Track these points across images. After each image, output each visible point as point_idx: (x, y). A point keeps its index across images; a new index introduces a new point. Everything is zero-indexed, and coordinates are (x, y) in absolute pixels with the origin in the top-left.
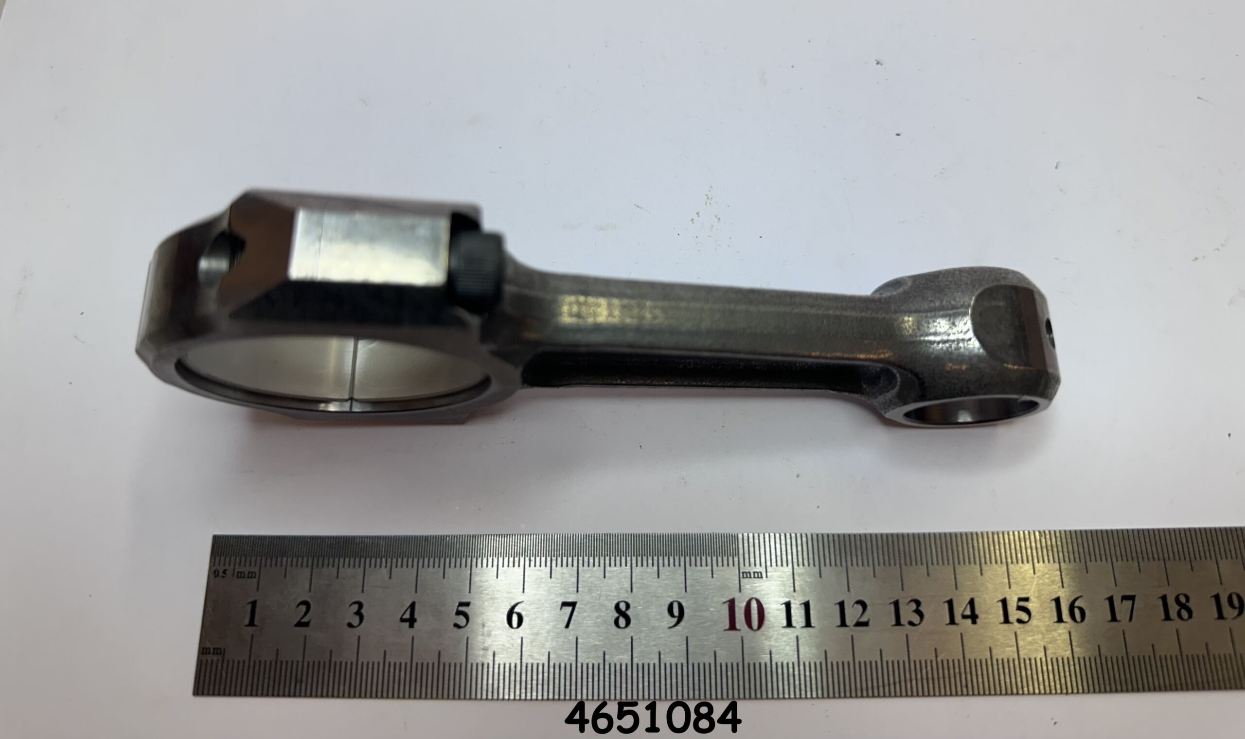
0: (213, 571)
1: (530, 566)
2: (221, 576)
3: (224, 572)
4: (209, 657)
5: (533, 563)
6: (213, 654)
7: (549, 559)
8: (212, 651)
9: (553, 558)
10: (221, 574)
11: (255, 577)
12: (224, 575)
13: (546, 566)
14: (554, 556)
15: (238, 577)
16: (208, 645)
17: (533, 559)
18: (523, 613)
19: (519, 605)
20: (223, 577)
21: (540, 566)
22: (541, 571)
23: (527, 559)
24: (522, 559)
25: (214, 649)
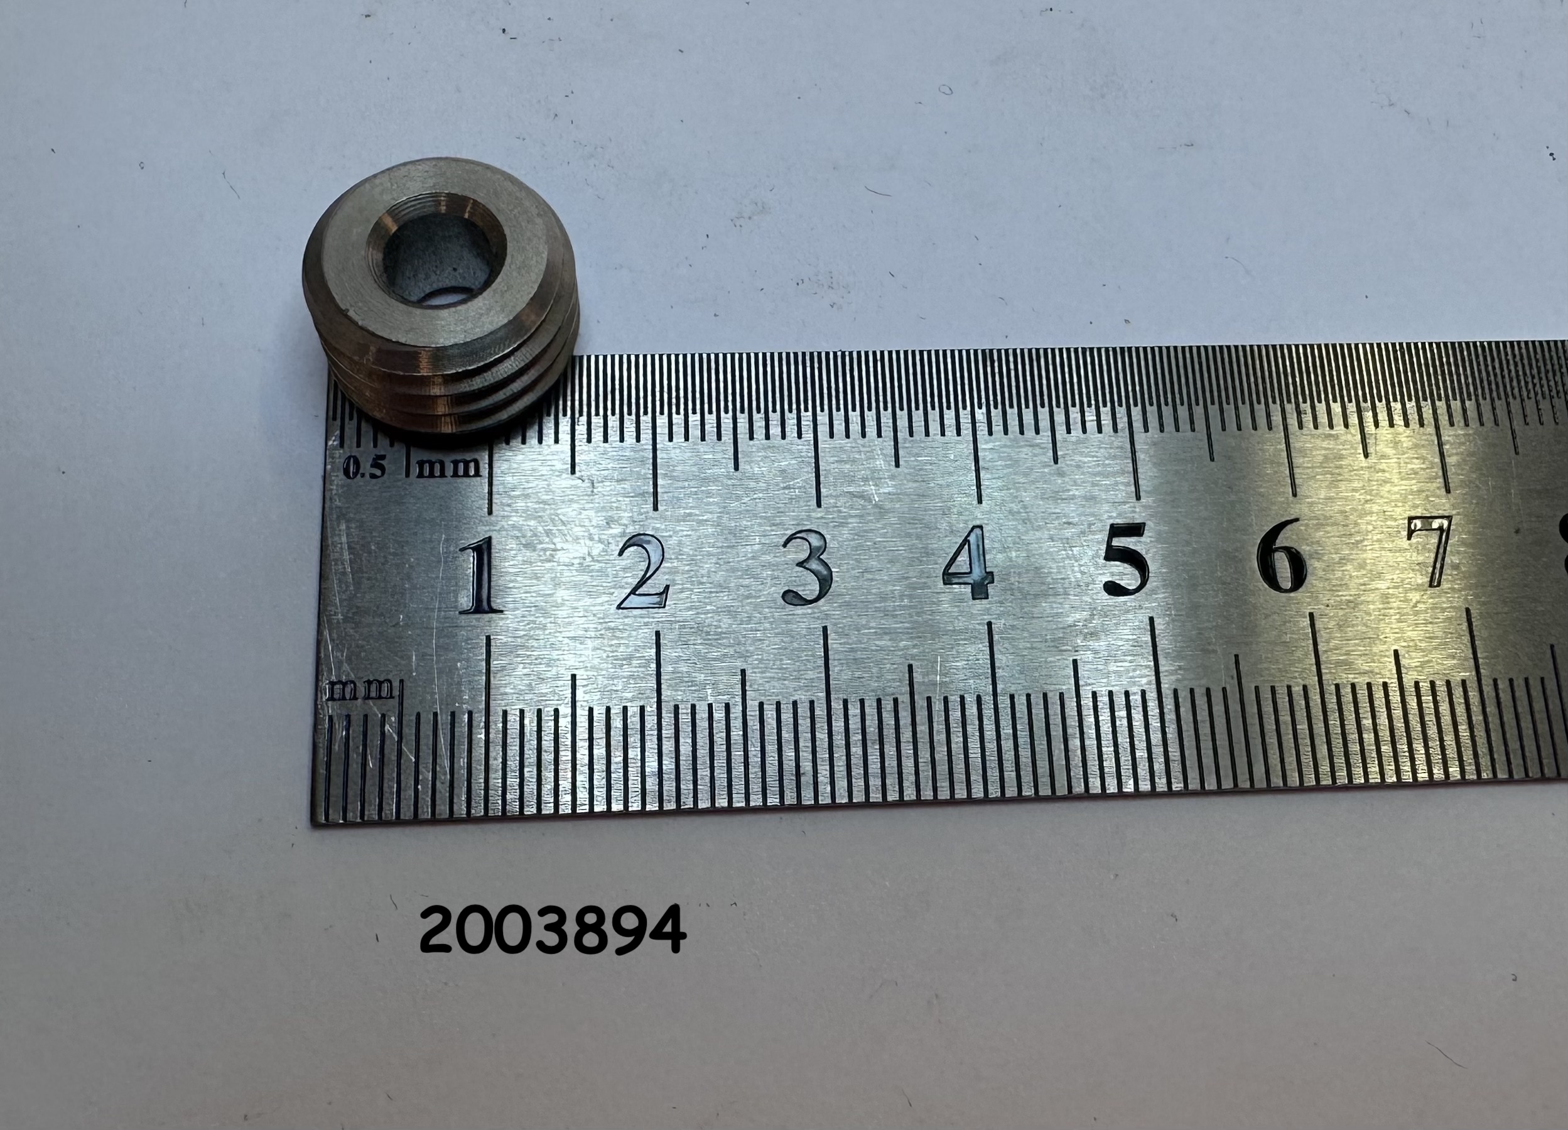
0: (340, 462)
1: (1301, 426)
2: (367, 476)
3: (377, 462)
4: (357, 708)
5: (1308, 418)
6: (367, 697)
7: (1351, 407)
8: (361, 690)
9: (1363, 404)
10: (366, 467)
11: (477, 474)
12: (378, 472)
13: (1346, 426)
14: (1365, 401)
15: (421, 475)
16: (347, 672)
17: (1306, 407)
18: (1304, 549)
19: (1289, 527)
20: (373, 476)
21: (1331, 426)
22: (1336, 437)
23: (1290, 408)
24: (1276, 409)
25: (369, 683)
